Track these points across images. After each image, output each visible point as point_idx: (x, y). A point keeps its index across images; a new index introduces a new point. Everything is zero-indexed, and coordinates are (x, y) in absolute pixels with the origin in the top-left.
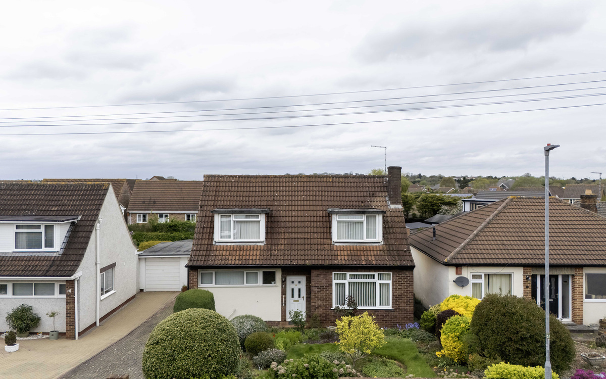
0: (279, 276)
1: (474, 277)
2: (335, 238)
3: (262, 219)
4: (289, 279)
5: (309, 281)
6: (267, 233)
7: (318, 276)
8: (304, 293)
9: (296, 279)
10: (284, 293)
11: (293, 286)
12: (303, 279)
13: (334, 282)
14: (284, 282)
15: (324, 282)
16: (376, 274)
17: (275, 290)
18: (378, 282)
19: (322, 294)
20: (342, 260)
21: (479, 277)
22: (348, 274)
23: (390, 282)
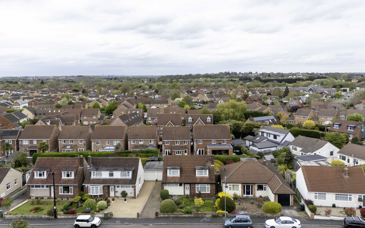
0: (183, 184)
1: (230, 185)
2: (197, 175)
3: (179, 170)
7: (192, 185)
8: (189, 188)
9: (187, 185)
10: (184, 188)
12: (189, 185)
16: (206, 185)
19: (193, 189)
20: (198, 181)
22: (199, 185)
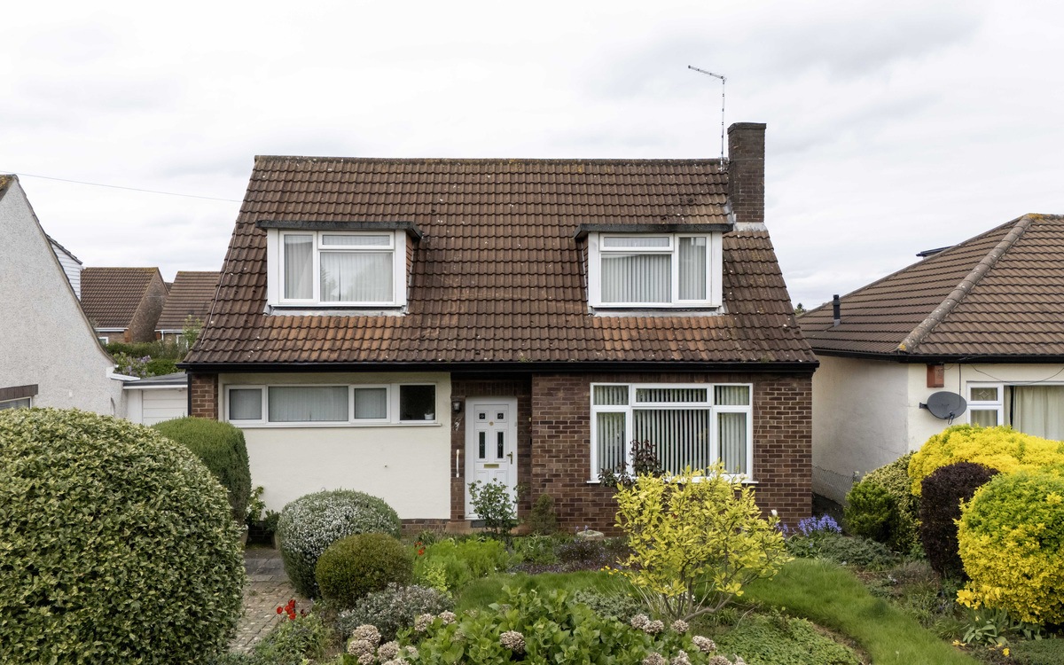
0: (443, 399)
1: (976, 393)
2: (595, 298)
3: (398, 246)
4: (473, 407)
5: (525, 411)
6: (412, 288)
7: (550, 393)
8: (511, 445)
9: (491, 406)
10: (458, 442)
11: (483, 426)
12: (511, 407)
13: (595, 409)
14: (458, 413)
15: (566, 411)
16: (710, 388)
17: (434, 435)
18: (715, 410)
19: (562, 443)
20: (616, 349)
21: (991, 393)
22: (633, 388)
23: (748, 409)
